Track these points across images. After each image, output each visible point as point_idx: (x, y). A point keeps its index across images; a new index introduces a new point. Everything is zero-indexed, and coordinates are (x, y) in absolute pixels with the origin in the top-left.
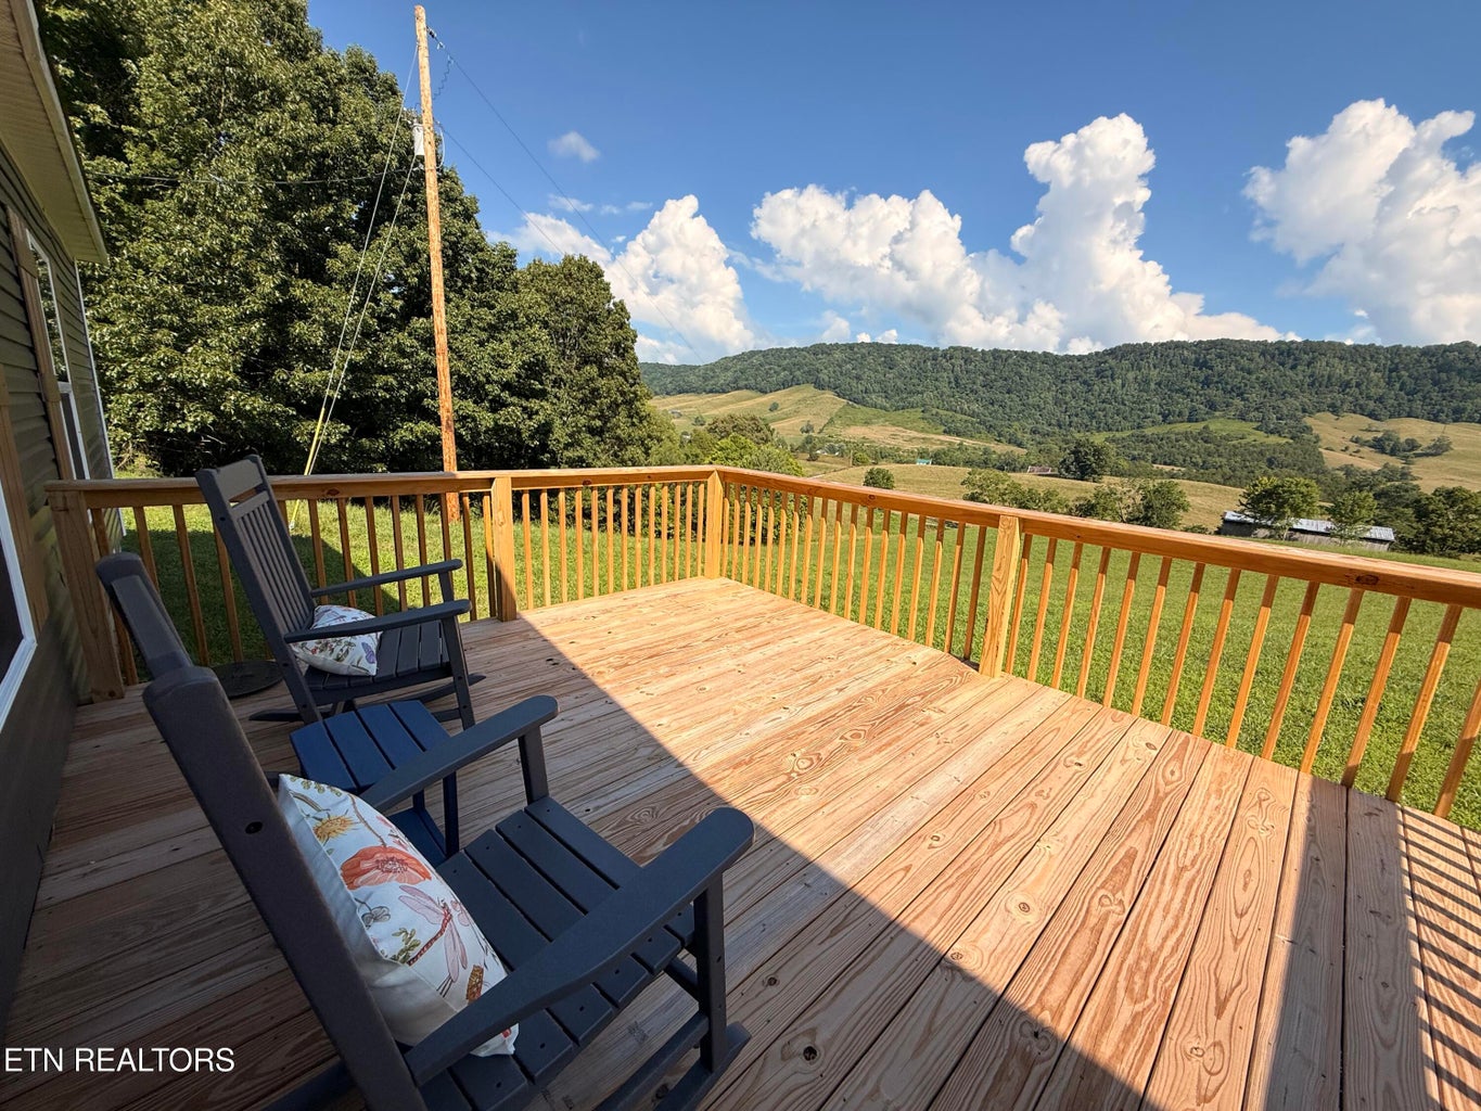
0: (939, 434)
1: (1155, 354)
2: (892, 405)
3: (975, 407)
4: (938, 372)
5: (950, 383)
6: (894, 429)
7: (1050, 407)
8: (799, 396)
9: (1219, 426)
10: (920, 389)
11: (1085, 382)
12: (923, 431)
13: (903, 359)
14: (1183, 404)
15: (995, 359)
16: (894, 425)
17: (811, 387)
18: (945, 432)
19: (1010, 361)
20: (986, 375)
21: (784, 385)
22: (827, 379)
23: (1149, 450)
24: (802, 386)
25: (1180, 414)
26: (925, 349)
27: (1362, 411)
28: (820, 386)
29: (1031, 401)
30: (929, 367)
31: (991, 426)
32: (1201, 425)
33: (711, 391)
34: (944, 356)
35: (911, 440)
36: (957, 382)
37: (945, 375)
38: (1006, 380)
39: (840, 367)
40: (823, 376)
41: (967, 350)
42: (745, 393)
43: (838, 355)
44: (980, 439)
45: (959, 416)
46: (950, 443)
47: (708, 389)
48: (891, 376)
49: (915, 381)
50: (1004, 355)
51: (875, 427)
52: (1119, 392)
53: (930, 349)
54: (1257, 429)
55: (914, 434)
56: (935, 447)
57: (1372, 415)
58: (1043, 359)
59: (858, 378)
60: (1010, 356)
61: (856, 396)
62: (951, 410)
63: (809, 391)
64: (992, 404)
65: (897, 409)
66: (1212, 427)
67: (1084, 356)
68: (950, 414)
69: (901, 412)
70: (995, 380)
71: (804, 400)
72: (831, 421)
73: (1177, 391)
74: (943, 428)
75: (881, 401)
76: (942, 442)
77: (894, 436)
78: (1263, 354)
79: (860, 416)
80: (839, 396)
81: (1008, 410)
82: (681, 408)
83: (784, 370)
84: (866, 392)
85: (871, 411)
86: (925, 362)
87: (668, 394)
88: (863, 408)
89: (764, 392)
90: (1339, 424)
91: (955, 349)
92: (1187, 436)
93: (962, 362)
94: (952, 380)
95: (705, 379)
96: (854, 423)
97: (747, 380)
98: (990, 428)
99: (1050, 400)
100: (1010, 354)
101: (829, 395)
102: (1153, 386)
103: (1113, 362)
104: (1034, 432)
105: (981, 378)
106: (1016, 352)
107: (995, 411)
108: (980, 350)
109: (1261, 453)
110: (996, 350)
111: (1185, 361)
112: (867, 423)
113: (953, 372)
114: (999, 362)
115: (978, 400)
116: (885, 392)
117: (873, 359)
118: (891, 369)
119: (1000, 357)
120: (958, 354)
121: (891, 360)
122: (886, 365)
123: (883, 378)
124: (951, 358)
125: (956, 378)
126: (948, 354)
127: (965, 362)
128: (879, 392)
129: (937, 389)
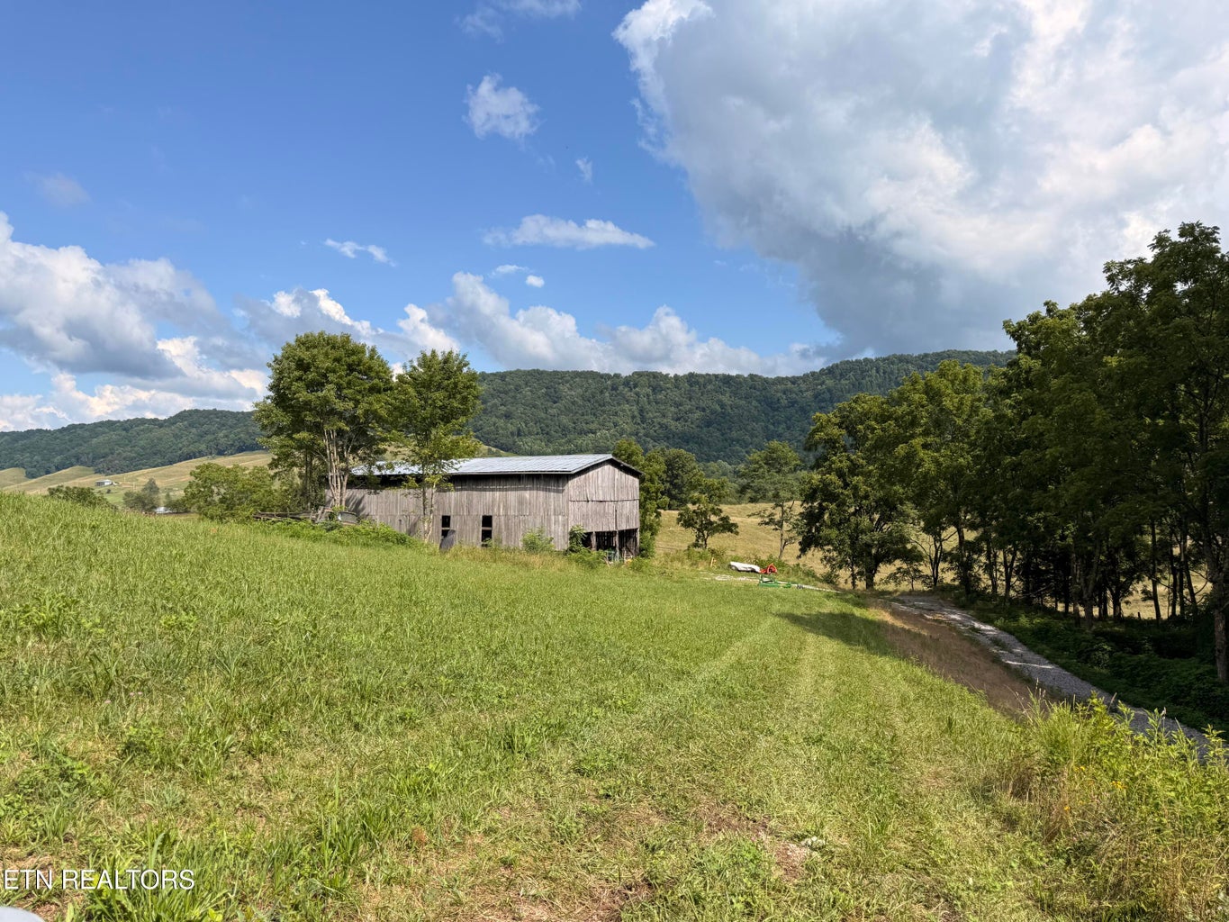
1: (877, 372)
4: (619, 404)
5: (633, 417)
10: (592, 426)
13: (570, 389)
15: (691, 386)
20: (678, 405)
26: (602, 376)
29: (734, 434)
30: (608, 399)
34: (626, 384)
37: (627, 407)
38: (704, 410)
48: (555, 411)
50: (702, 380)
53: (608, 376)
58: (751, 383)
59: (508, 416)
61: (503, 441)
67: (798, 378)
70: (690, 411)
84: (519, 435)
86: (602, 392)
91: (639, 374)
93: (649, 391)
94: (636, 413)
100: (709, 379)
103: (829, 382)
105: (673, 409)
110: (691, 375)
113: (638, 403)
114: (696, 388)
115: (668, 438)
116: (547, 434)
117: (531, 391)
118: (555, 402)
119: (697, 383)
120: (644, 380)
121: (556, 392)
122: (548, 398)
123: (543, 415)
124: (635, 386)
125: (641, 411)
126: (632, 382)
127: (654, 390)
128: (537, 434)
129: (615, 426)
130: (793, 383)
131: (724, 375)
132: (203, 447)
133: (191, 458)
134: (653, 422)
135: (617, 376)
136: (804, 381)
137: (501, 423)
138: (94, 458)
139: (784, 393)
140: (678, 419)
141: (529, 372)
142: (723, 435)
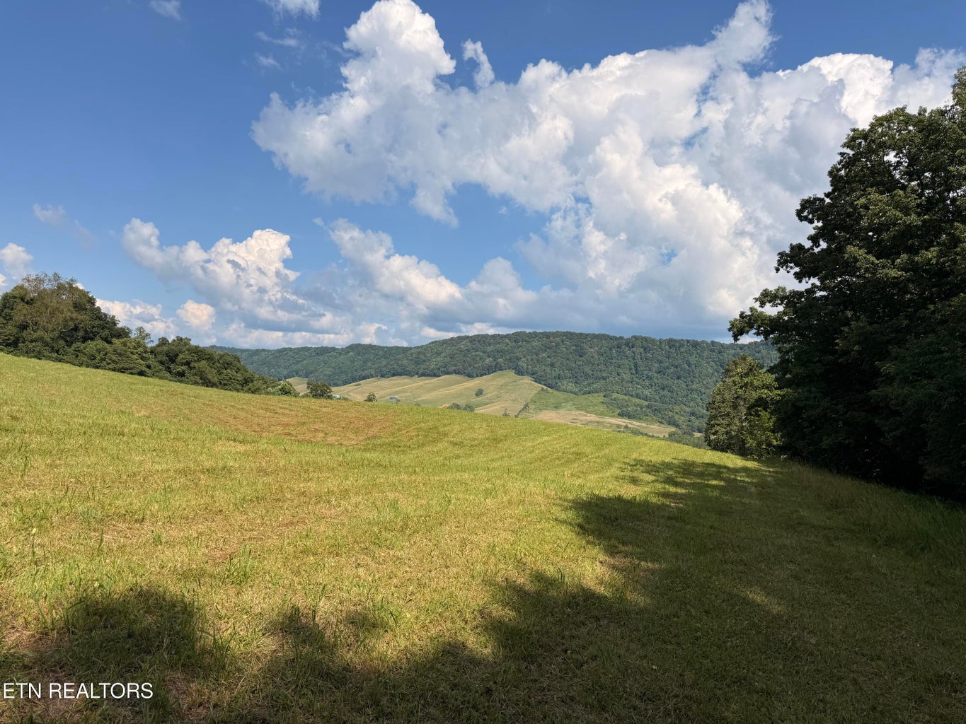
0: (613, 417)
2: (580, 391)
3: (647, 392)
4: (621, 359)
5: (630, 369)
6: (577, 412)
8: (501, 381)
10: (605, 375)
12: (602, 414)
13: (591, 347)
15: (670, 348)
16: (578, 409)
17: (512, 373)
18: (619, 415)
19: (682, 349)
20: (660, 362)
21: (489, 370)
22: (525, 366)
24: (505, 372)
26: (611, 338)
28: (520, 373)
29: (694, 387)
30: (614, 355)
31: (656, 410)
33: (423, 375)
34: (627, 344)
35: (588, 423)
36: (636, 370)
37: (626, 362)
38: (676, 367)
39: (537, 354)
40: (522, 364)
41: (646, 339)
42: (454, 377)
43: (535, 343)
44: (644, 421)
45: (634, 400)
47: (420, 371)
48: (581, 363)
49: (603, 367)
50: (677, 344)
51: (562, 411)
53: (616, 338)
55: (593, 417)
59: (552, 365)
60: (682, 345)
61: (550, 381)
62: (629, 395)
63: (510, 375)
64: (663, 389)
65: (585, 393)
68: (626, 398)
69: (586, 396)
70: (668, 368)
71: (506, 384)
72: (526, 406)
74: (619, 411)
75: (571, 386)
79: (552, 400)
80: (536, 381)
81: (674, 395)
82: (397, 393)
83: (489, 357)
84: (559, 378)
85: (562, 396)
86: (611, 349)
87: (383, 376)
88: (555, 392)
89: (470, 376)
91: (636, 338)
93: (642, 350)
94: (633, 367)
95: (417, 363)
96: (545, 407)
97: (456, 365)
98: (656, 411)
100: (683, 343)
101: (527, 380)
104: (693, 414)
105: (657, 365)
106: (688, 341)
107: (664, 396)
108: (658, 339)
110: (671, 339)
112: (556, 407)
113: (634, 359)
114: (673, 350)
115: (652, 386)
116: (576, 377)
117: (566, 348)
118: (581, 356)
119: (674, 345)
120: (638, 343)
121: (581, 349)
122: (576, 353)
123: (573, 365)
124: (633, 347)
125: (636, 365)
126: (630, 343)
127: (645, 350)
128: (570, 378)
129: (619, 375)
130: (741, 349)
131: (694, 341)
132: (373, 372)
133: (366, 379)
134: (643, 374)
135: (621, 338)
136: (749, 348)
137: (548, 369)
138: (306, 373)
139: (733, 356)
140: (659, 372)
141: (564, 333)
142: (687, 386)
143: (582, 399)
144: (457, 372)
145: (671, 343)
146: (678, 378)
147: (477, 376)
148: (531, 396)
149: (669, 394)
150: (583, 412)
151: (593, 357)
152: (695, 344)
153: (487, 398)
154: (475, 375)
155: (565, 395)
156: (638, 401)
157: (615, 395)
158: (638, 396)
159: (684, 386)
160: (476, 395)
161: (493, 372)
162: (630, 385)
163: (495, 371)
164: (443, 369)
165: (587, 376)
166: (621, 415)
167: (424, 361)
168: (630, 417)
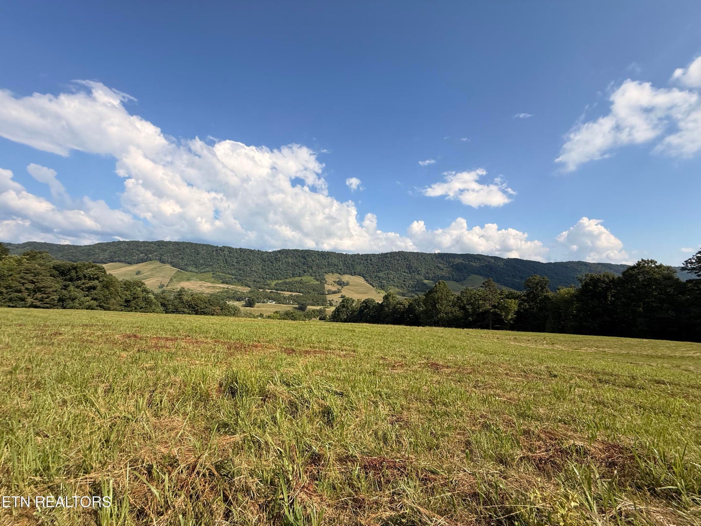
0: (219, 283)
2: (199, 271)
3: (233, 272)
6: (201, 282)
7: (260, 271)
8: (152, 267)
9: (306, 278)
11: (272, 262)
12: (213, 282)
14: (297, 271)
16: (200, 280)
17: (158, 262)
19: (246, 253)
21: (142, 261)
22: (166, 259)
23: (286, 287)
24: (153, 262)
25: (297, 274)
27: (337, 272)
28: (163, 262)
32: (301, 278)
35: (208, 287)
36: (226, 261)
39: (173, 253)
40: (164, 258)
41: (229, 248)
42: (118, 264)
43: (171, 247)
44: (234, 285)
45: (228, 275)
46: (224, 288)
49: (209, 260)
51: (192, 282)
52: (281, 266)
54: (314, 279)
55: (209, 284)
56: (217, 290)
57: (340, 274)
60: (246, 251)
63: (156, 263)
64: (240, 270)
65: (202, 272)
66: (303, 279)
68: (224, 274)
69: (203, 274)
71: (155, 268)
72: (171, 280)
73: (296, 266)
74: (221, 281)
75: (194, 269)
76: (220, 288)
77: (201, 286)
78: (318, 255)
79: (185, 276)
80: (173, 267)
81: (245, 273)
83: (142, 253)
85: (190, 274)
88: (186, 272)
89: (130, 263)
90: (333, 276)
92: (297, 282)
96: (182, 280)
97: (118, 257)
98: (239, 280)
99: (260, 269)
101: (168, 266)
102: (290, 264)
104: (254, 281)
106: (248, 249)
107: (241, 273)
108: (235, 248)
109: (312, 287)
111: (299, 256)
112: (188, 280)
143: (200, 275)
144: (119, 261)
145: (241, 249)
146: (246, 265)
147: (134, 263)
148: (173, 274)
149: (243, 273)
150: (204, 282)
151: (204, 255)
152: (251, 251)
153: (144, 276)
154: (133, 262)
155: (192, 273)
156: (230, 276)
157: (218, 273)
158: (229, 274)
159: (249, 269)
160: (136, 274)
161: (145, 261)
162: (224, 268)
163: (147, 261)
164: (109, 259)
165: (202, 265)
166: (223, 283)
167: (94, 254)
168: (227, 284)
